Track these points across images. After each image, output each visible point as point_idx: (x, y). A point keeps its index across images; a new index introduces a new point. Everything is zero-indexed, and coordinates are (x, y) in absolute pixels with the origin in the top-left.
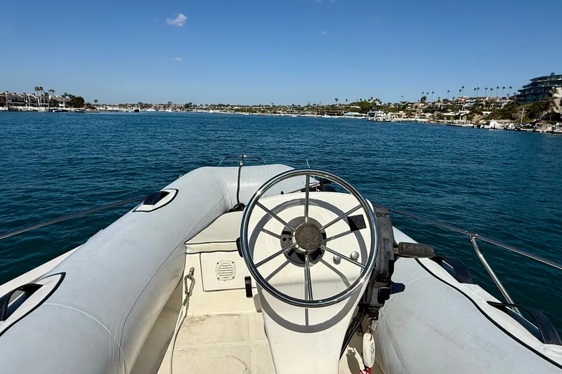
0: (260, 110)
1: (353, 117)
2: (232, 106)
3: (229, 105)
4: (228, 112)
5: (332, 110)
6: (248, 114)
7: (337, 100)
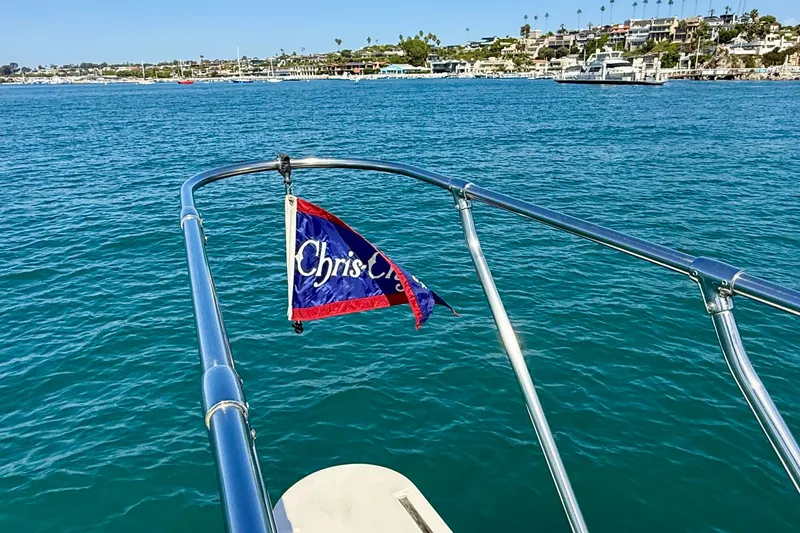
0: (178, 71)
1: (403, 75)
2: (112, 67)
3: (105, 65)
4: (101, 80)
5: (346, 61)
6: (149, 81)
7: (339, 42)
